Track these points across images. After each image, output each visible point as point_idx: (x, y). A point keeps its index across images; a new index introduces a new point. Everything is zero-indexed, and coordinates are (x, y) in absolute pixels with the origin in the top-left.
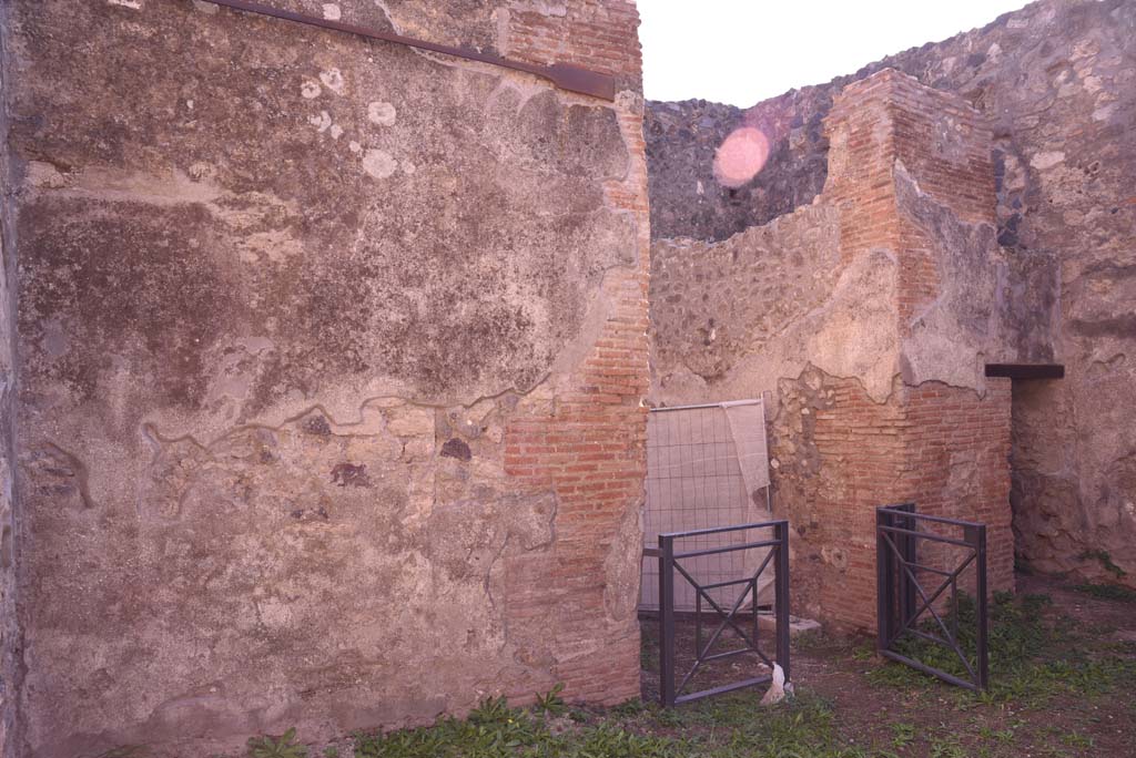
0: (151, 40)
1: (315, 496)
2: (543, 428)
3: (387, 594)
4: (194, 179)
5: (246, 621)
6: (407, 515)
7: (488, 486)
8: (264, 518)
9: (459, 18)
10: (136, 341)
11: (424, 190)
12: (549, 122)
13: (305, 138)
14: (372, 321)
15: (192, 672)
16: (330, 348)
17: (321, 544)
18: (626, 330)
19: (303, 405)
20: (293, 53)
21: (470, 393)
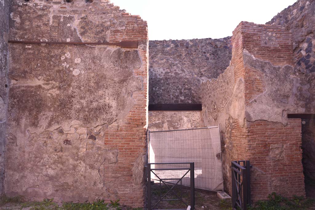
0: (33, 53)
1: (60, 147)
2: (115, 133)
3: (75, 170)
4: (39, 80)
5: (44, 173)
6: (80, 152)
7: (100, 147)
8: (49, 151)
9: (98, 35)
10: (27, 113)
11: (86, 77)
12: (118, 56)
13: (61, 68)
14: (73, 108)
15: (33, 182)
16: (64, 114)
17: (60, 157)
18: (139, 107)
19: (58, 127)
20: (60, 50)
21: (95, 124)
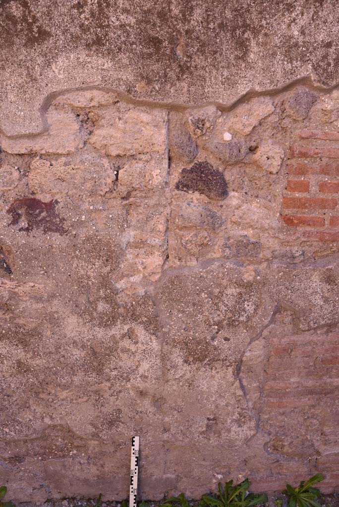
3: (100, 372)
6: (122, 277)
7: (253, 240)
17: (6, 307)
